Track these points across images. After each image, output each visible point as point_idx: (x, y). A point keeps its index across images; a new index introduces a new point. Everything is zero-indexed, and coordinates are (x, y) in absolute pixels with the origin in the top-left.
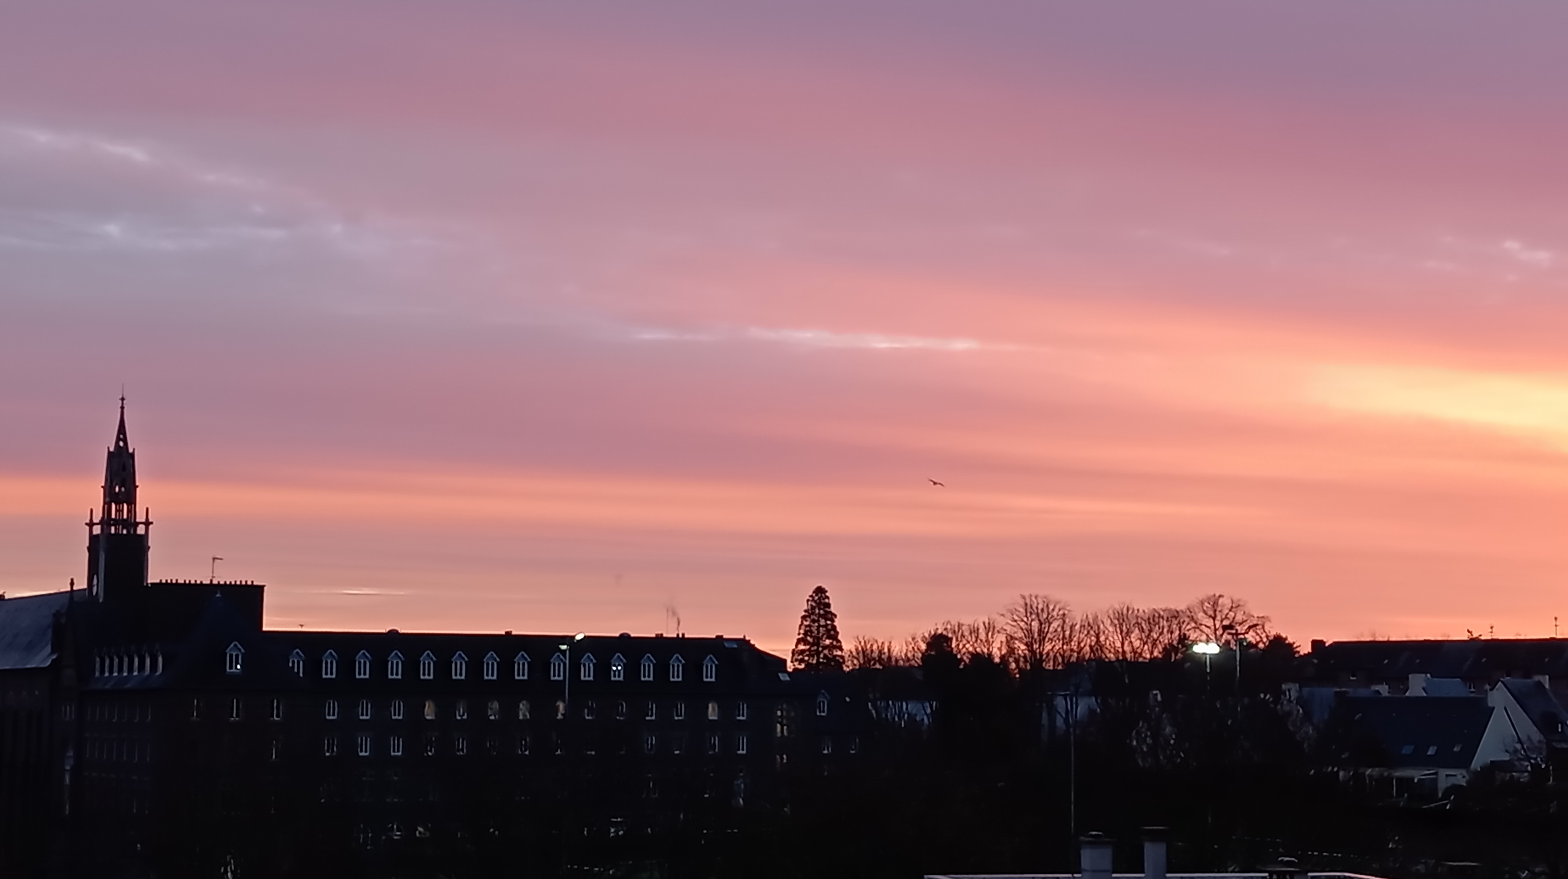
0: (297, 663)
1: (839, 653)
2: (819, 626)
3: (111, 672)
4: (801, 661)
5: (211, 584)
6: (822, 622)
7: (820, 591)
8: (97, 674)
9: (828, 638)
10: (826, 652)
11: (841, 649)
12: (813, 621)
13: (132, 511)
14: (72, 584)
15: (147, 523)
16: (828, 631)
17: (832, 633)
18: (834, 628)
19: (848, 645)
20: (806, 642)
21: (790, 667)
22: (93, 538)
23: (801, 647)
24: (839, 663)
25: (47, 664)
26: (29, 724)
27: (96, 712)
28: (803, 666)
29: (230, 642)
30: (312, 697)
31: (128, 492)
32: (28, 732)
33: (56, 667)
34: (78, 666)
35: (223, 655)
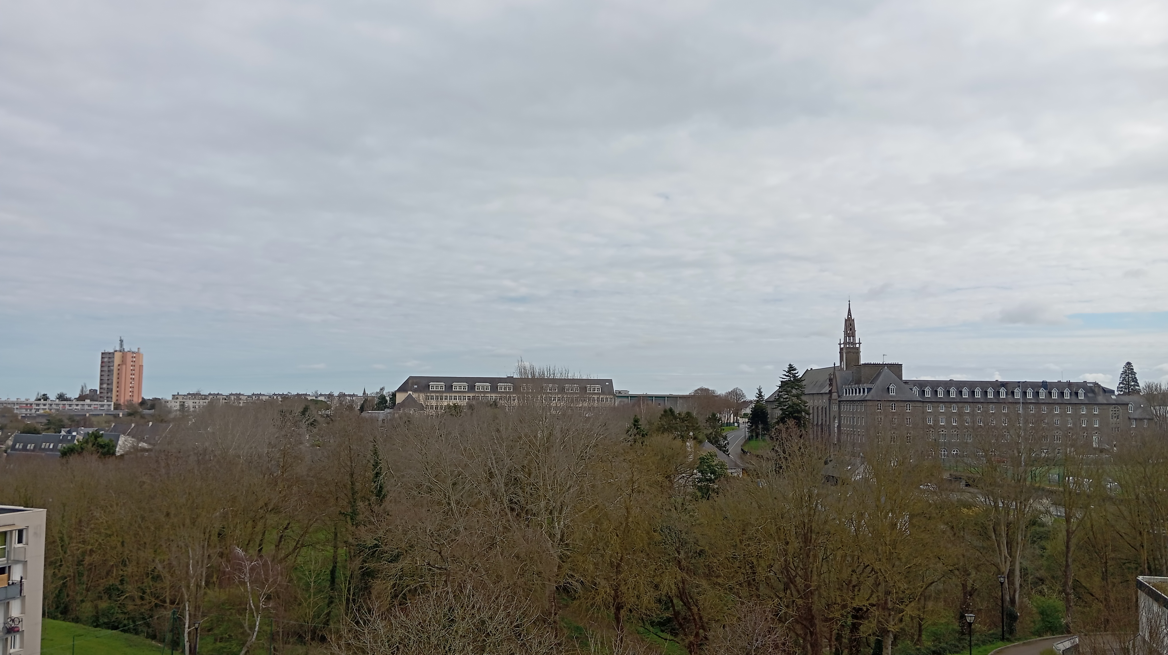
0: (916, 391)
1: (1138, 388)
2: (1129, 377)
3: (849, 394)
4: (1121, 391)
5: (883, 364)
6: (1130, 376)
7: (1129, 364)
8: (845, 395)
9: (1133, 382)
10: (1132, 387)
11: (1139, 386)
12: (1126, 375)
13: (854, 339)
14: (835, 364)
15: (860, 343)
16: (1133, 379)
17: (1135, 380)
18: (1135, 378)
19: (1142, 384)
20: (1123, 384)
21: (1116, 393)
22: (841, 349)
23: (1121, 385)
24: (1139, 391)
25: (827, 391)
26: (822, 412)
27: (844, 408)
28: (1122, 393)
29: (891, 384)
30: (922, 403)
31: (853, 333)
32: (822, 414)
33: (830, 392)
34: (838, 392)
35: (888, 388)
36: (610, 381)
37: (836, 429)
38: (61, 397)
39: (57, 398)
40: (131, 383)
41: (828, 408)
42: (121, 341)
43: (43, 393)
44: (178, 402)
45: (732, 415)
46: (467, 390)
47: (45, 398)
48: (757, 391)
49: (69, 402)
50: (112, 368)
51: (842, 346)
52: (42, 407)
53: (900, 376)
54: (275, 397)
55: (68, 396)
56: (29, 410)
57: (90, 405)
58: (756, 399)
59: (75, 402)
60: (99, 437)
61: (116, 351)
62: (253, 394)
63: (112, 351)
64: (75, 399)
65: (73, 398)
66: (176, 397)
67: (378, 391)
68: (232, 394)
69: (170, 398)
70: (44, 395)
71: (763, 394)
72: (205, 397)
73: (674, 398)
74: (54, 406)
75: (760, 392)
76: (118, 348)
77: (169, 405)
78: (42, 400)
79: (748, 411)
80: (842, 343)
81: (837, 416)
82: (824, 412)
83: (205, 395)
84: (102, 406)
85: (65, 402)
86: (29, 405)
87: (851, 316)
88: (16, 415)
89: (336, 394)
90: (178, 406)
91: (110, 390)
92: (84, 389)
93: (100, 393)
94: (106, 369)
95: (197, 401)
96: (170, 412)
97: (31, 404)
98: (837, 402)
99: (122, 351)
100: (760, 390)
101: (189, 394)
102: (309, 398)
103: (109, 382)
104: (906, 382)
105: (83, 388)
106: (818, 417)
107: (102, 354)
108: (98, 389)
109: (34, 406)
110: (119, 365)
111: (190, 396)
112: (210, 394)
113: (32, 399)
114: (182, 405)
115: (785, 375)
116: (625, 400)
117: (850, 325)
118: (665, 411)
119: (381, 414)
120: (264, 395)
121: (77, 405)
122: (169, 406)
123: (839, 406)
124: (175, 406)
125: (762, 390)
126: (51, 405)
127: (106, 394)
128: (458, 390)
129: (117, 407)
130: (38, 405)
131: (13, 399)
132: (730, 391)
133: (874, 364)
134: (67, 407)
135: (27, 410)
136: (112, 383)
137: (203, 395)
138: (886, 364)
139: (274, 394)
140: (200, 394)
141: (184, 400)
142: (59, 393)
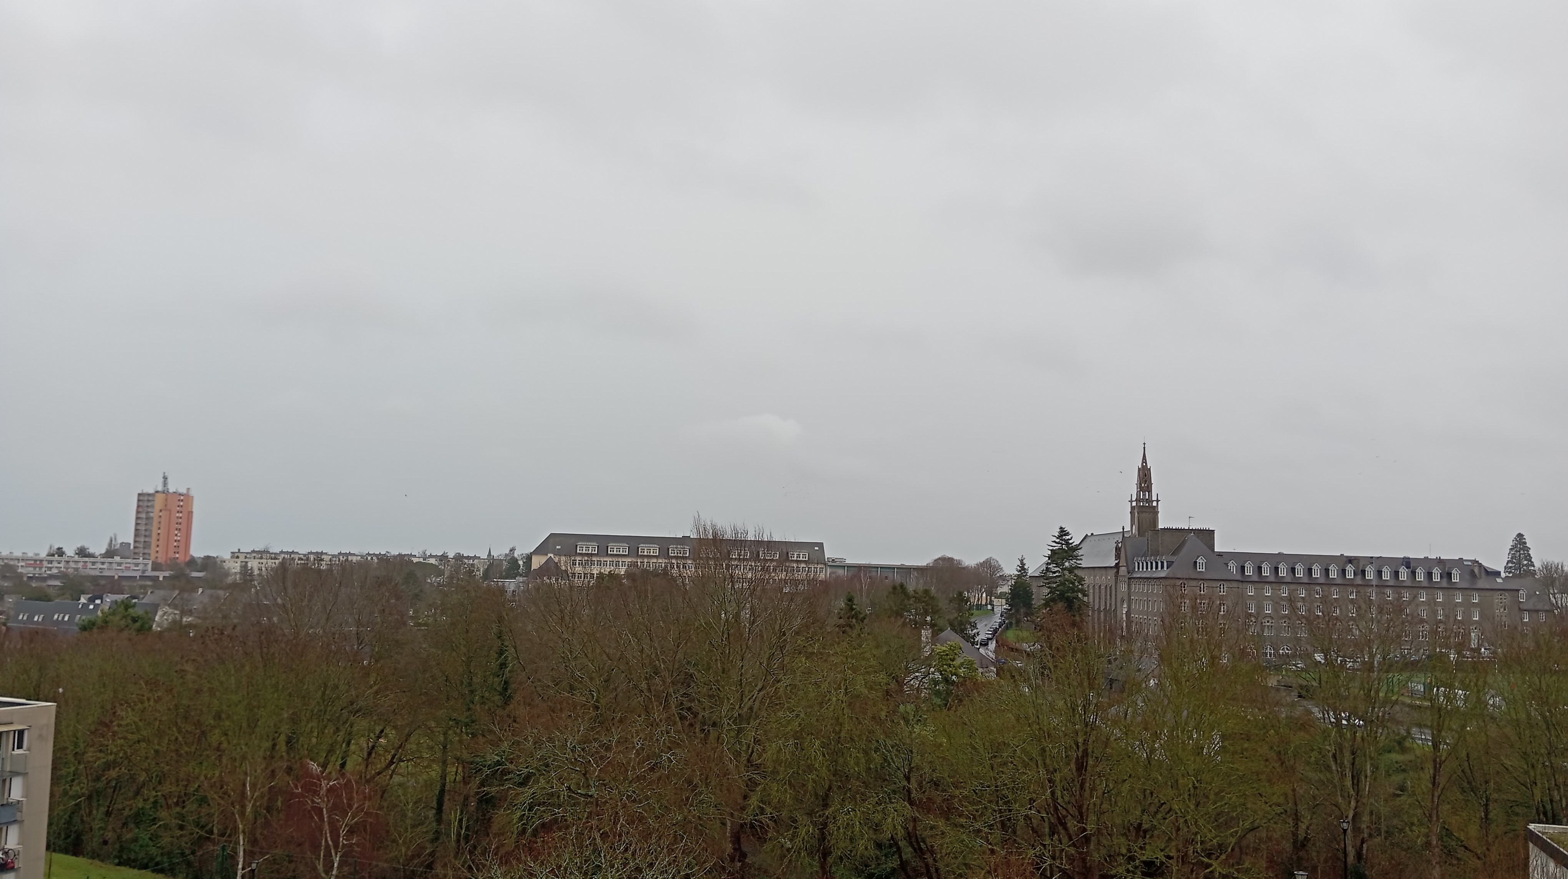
0: (1233, 566)
1: (1532, 568)
2: (1520, 554)
3: (1143, 569)
4: (1510, 573)
5: (1189, 529)
6: (1522, 552)
7: (1520, 535)
8: (1136, 570)
9: (1525, 560)
10: (1525, 567)
11: (1534, 566)
12: (1516, 551)
13: (1150, 495)
14: (1123, 529)
15: (1158, 501)
16: (1526, 556)
17: (1529, 558)
18: (1529, 555)
19: (1538, 564)
20: (1513, 563)
21: (1503, 575)
22: (1133, 508)
23: (1510, 565)
24: (1534, 573)
25: (1113, 565)
26: (1106, 592)
27: (1136, 587)
28: (1511, 575)
29: (1198, 557)
30: (1240, 584)
31: (1148, 486)
32: (1106, 595)
33: (1117, 566)
34: (1127, 566)
35: (1196, 562)
36: (821, 545)
37: (1124, 616)
38: (82, 552)
39: (77, 554)
40: (176, 535)
41: (1113, 588)
42: (165, 478)
43: (56, 547)
44: (239, 563)
45: (984, 595)
46: (627, 553)
47: (60, 552)
48: (1019, 563)
49: (92, 559)
50: (151, 515)
51: (1134, 504)
52: (55, 564)
53: (1212, 546)
54: (369, 558)
55: (91, 551)
56: (37, 569)
57: (119, 564)
58: (1017, 573)
59: (99, 559)
60: (130, 608)
61: (157, 492)
62: (340, 554)
63: (152, 491)
64: (100, 555)
65: (97, 554)
66: (236, 555)
67: (507, 552)
68: (311, 553)
69: (227, 556)
70: (59, 549)
71: (1026, 567)
72: (275, 556)
73: (906, 570)
74: (72, 565)
75: (1023, 564)
76: (160, 488)
77: (226, 566)
78: (56, 556)
79: (1006, 589)
80: (1134, 499)
81: (1126, 598)
82: (1108, 593)
83: (275, 554)
84: (137, 565)
85: (86, 559)
86: (38, 562)
87: (1146, 463)
88: (21, 575)
89: (451, 555)
90: (239, 568)
91: (147, 545)
92: (113, 542)
93: (135, 547)
94: (143, 515)
95: (264, 561)
96: (227, 574)
97: (41, 561)
98: (1126, 580)
99: (165, 492)
100: (1022, 561)
101: (253, 551)
102: (415, 560)
103: (147, 533)
104: (1220, 555)
105: (111, 540)
106: (1100, 599)
107: (139, 494)
108: (131, 541)
109: (45, 564)
110: (161, 511)
111: (255, 555)
112: (282, 552)
113: (43, 554)
114: (245, 566)
115: (1055, 542)
116: (840, 572)
117: (1145, 477)
118: (894, 588)
119: (511, 585)
120: (354, 555)
121: (103, 563)
122: (226, 568)
123: (1129, 585)
124: (235, 567)
125: (1025, 561)
126: (68, 562)
127: (142, 549)
128: (615, 553)
129: (156, 567)
130: (51, 562)
131: (18, 554)
132: (982, 561)
133: (1176, 529)
134: (89, 565)
135: (35, 568)
136: (150, 536)
137: (272, 553)
138: (1192, 530)
139: (369, 554)
140: (268, 552)
141: (247, 560)
142: (79, 546)
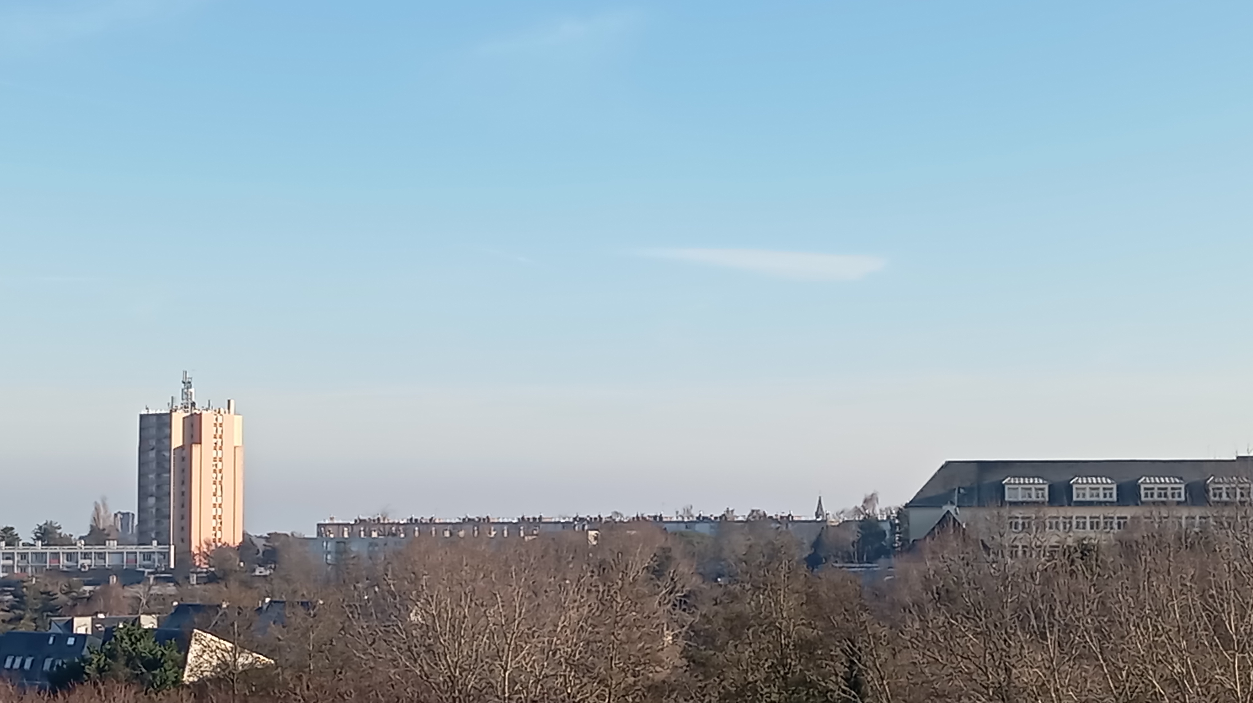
38: (48, 535)
39: (38, 538)
42: (188, 384)
44: (332, 545)
47: (9, 536)
49: (66, 549)
55: (65, 531)
57: (116, 556)
59: (81, 548)
60: (139, 640)
61: (174, 410)
62: (523, 520)
63: (164, 410)
64: (81, 538)
65: (76, 537)
66: (326, 529)
69: (309, 533)
70: (7, 529)
72: (399, 529)
74: (31, 560)
76: (178, 403)
77: (308, 551)
83: (400, 524)
84: (147, 556)
85: (58, 549)
90: (332, 554)
91: (163, 515)
92: (102, 513)
93: (140, 522)
94: (153, 458)
95: (380, 540)
96: (311, 568)
99: (188, 408)
101: (357, 522)
102: (670, 528)
103: (161, 493)
105: (97, 509)
107: (142, 417)
108: (134, 510)
110: (183, 447)
111: (363, 528)
112: (412, 521)
114: (342, 550)
120: (550, 521)
121: (87, 555)
122: (310, 554)
124: (326, 553)
126: (24, 556)
127: (154, 525)
128: (1087, 498)
134: (64, 562)
136: (168, 495)
137: (393, 525)
139: (578, 519)
140: (385, 523)
141: (346, 539)
